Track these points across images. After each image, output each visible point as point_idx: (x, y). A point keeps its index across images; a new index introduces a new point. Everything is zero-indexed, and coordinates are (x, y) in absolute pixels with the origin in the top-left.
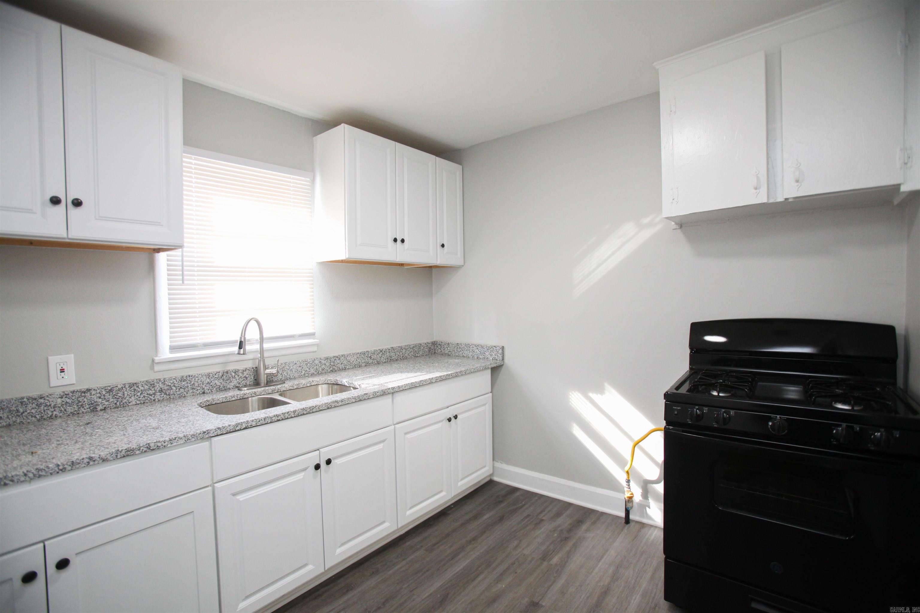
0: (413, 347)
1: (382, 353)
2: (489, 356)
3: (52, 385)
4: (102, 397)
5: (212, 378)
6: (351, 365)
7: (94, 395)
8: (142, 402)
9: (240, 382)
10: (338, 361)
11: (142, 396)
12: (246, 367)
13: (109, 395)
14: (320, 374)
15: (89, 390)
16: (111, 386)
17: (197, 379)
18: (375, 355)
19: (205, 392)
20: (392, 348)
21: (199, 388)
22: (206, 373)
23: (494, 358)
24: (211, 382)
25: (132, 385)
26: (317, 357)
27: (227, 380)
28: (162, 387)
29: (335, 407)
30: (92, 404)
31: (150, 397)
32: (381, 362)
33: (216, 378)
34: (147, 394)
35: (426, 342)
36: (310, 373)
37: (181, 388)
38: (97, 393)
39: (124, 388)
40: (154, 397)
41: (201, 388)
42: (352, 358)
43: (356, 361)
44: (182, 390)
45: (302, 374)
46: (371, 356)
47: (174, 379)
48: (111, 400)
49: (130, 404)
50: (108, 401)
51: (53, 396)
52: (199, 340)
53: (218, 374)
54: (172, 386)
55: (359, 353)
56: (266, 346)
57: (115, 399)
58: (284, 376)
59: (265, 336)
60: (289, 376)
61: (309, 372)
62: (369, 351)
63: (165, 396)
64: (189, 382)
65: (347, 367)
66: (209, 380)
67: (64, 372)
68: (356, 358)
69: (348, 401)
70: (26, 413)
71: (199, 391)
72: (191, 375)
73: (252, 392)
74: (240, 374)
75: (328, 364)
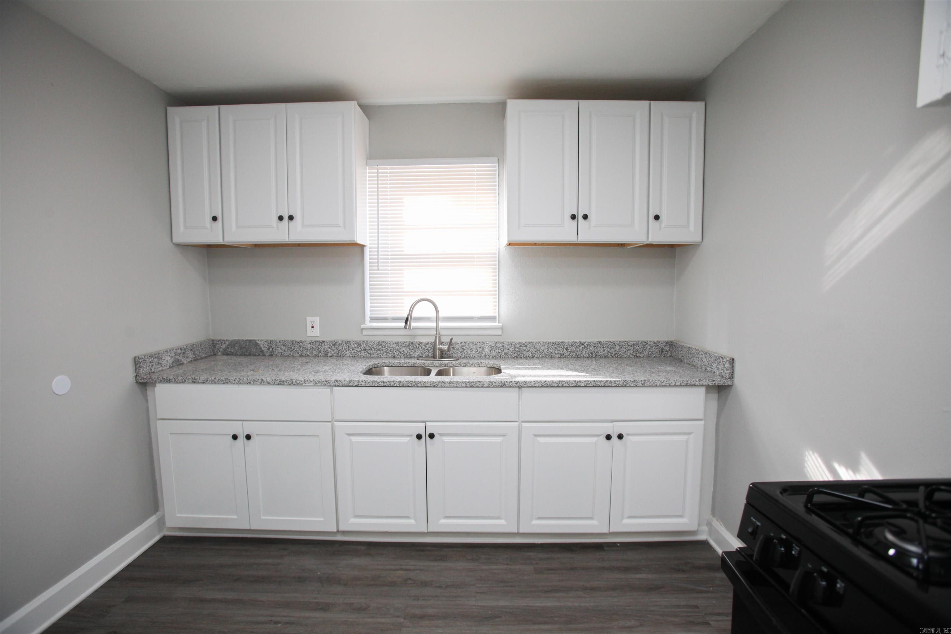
0: (634, 345)
1: (583, 346)
2: (716, 370)
3: (308, 335)
4: (331, 348)
5: (400, 346)
6: (540, 354)
7: (326, 345)
8: (353, 356)
9: (423, 353)
10: (525, 348)
11: (353, 352)
12: (429, 341)
13: (334, 347)
14: (502, 358)
15: (323, 342)
16: (335, 341)
17: (389, 345)
18: (574, 348)
19: (396, 356)
20: (600, 342)
21: (391, 352)
22: (396, 342)
23: (720, 373)
24: (400, 349)
25: (347, 342)
26: (499, 341)
27: (412, 349)
28: (365, 347)
29: (442, 387)
30: (325, 351)
31: (358, 353)
32: (582, 357)
33: (403, 346)
34: (356, 351)
35: (655, 340)
36: (492, 355)
37: (378, 350)
38: (328, 345)
39: (342, 344)
40: (360, 354)
41: (392, 353)
42: (542, 347)
43: (547, 350)
44: (379, 352)
45: (482, 355)
46: (567, 348)
47: (373, 342)
48: (335, 351)
49: (346, 356)
50: (334, 351)
51: (306, 342)
52: (390, 314)
53: (405, 343)
54: (372, 347)
55: (551, 343)
56: (441, 324)
57: (337, 351)
58: (463, 354)
59: (441, 315)
60: (469, 355)
61: (490, 354)
62: (566, 342)
63: (367, 354)
64: (384, 347)
65: (536, 356)
66: (398, 348)
67: (313, 328)
68: (547, 347)
69: (457, 385)
70: (295, 350)
71: (391, 355)
72: (385, 341)
73: (422, 363)
74: (424, 346)
75: (511, 349)
